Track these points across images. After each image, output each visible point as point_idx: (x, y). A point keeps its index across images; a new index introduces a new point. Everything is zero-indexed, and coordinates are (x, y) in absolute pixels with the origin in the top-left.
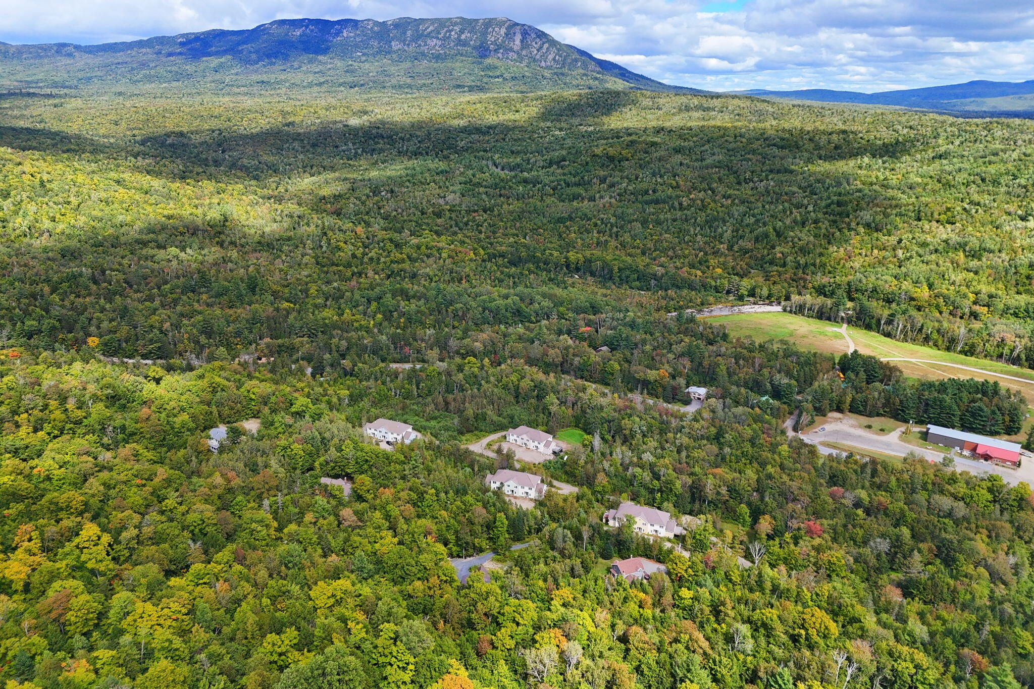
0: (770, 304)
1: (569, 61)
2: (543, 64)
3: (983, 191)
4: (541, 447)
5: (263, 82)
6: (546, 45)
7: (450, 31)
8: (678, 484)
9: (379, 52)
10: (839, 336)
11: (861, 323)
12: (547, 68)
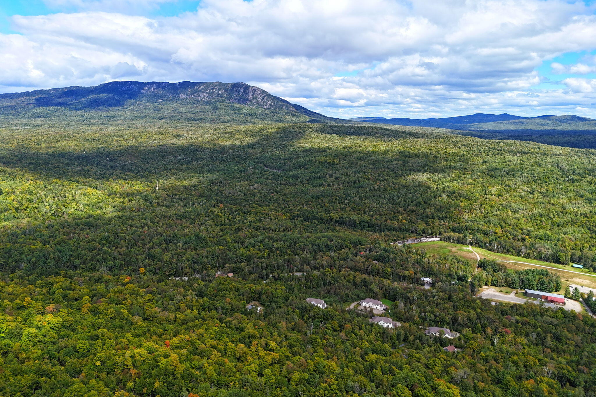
0: (432, 237)
1: (279, 105)
2: (265, 107)
3: (509, 180)
4: (379, 308)
5: (108, 117)
6: (266, 98)
7: (213, 89)
8: (447, 318)
9: (173, 100)
10: (470, 252)
11: (477, 245)
12: (267, 109)
